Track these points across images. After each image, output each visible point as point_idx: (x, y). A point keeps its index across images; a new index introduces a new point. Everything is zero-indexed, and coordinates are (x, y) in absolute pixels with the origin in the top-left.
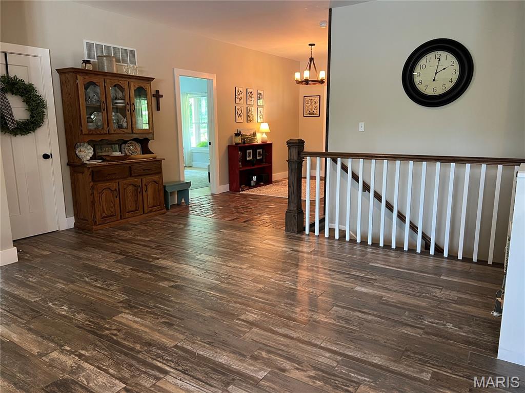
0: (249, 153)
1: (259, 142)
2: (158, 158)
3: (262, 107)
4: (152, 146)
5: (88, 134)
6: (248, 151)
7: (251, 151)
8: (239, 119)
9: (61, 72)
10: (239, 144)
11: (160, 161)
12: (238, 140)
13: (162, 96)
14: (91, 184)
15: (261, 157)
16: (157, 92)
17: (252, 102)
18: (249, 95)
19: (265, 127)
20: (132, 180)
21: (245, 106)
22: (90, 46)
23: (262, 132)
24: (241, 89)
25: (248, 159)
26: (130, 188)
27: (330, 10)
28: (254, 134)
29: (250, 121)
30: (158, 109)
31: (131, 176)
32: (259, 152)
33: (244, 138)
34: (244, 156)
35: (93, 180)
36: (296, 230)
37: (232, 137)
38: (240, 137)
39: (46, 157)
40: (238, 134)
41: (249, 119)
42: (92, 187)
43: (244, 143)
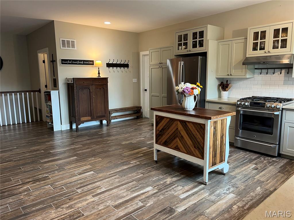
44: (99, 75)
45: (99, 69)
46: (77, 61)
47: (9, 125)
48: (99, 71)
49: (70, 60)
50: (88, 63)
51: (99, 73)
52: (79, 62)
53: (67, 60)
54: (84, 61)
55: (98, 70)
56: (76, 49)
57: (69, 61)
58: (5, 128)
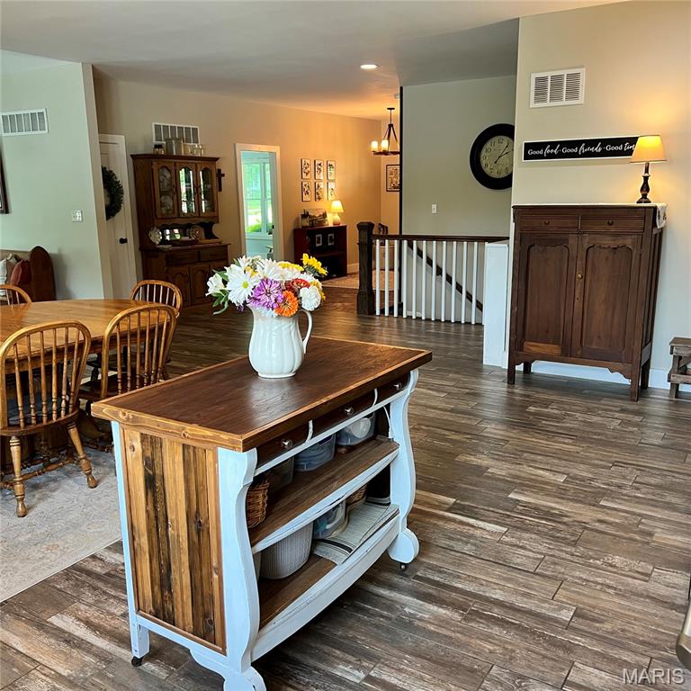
0: (319, 238)
1: (331, 225)
2: (224, 243)
3: (333, 181)
4: (216, 230)
5: (162, 219)
6: (317, 236)
7: (320, 235)
8: (306, 198)
9: (134, 157)
10: (306, 227)
11: (226, 246)
12: (306, 223)
13: (223, 175)
14: (166, 269)
15: (333, 244)
16: (219, 170)
17: (321, 176)
18: (317, 167)
19: (337, 206)
20: (200, 266)
21: (313, 181)
22: (157, 128)
23: (333, 211)
24: (308, 161)
25: (317, 245)
26: (199, 273)
27: (401, 88)
28: (324, 215)
29: (319, 199)
30: (220, 190)
31: (199, 261)
32: (331, 237)
33: (313, 219)
34: (313, 241)
35: (168, 264)
36: (367, 311)
37: (298, 219)
38: (308, 219)
39: (123, 241)
40: (305, 215)
41: (318, 198)
42: (167, 271)
43: (313, 226)
44: (644, 196)
45: (647, 171)
46: (577, 143)
47: (428, 320)
48: (646, 179)
49: (553, 145)
50: (620, 148)
51: (645, 188)
52: (585, 147)
53: (542, 145)
54: (605, 142)
55: (643, 173)
56: (581, 100)
57: (550, 149)
58: (411, 324)
